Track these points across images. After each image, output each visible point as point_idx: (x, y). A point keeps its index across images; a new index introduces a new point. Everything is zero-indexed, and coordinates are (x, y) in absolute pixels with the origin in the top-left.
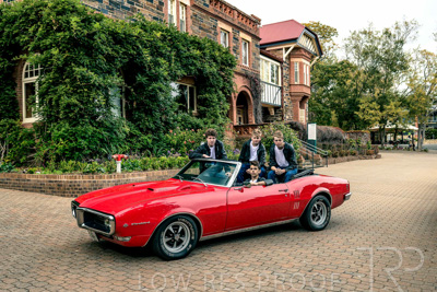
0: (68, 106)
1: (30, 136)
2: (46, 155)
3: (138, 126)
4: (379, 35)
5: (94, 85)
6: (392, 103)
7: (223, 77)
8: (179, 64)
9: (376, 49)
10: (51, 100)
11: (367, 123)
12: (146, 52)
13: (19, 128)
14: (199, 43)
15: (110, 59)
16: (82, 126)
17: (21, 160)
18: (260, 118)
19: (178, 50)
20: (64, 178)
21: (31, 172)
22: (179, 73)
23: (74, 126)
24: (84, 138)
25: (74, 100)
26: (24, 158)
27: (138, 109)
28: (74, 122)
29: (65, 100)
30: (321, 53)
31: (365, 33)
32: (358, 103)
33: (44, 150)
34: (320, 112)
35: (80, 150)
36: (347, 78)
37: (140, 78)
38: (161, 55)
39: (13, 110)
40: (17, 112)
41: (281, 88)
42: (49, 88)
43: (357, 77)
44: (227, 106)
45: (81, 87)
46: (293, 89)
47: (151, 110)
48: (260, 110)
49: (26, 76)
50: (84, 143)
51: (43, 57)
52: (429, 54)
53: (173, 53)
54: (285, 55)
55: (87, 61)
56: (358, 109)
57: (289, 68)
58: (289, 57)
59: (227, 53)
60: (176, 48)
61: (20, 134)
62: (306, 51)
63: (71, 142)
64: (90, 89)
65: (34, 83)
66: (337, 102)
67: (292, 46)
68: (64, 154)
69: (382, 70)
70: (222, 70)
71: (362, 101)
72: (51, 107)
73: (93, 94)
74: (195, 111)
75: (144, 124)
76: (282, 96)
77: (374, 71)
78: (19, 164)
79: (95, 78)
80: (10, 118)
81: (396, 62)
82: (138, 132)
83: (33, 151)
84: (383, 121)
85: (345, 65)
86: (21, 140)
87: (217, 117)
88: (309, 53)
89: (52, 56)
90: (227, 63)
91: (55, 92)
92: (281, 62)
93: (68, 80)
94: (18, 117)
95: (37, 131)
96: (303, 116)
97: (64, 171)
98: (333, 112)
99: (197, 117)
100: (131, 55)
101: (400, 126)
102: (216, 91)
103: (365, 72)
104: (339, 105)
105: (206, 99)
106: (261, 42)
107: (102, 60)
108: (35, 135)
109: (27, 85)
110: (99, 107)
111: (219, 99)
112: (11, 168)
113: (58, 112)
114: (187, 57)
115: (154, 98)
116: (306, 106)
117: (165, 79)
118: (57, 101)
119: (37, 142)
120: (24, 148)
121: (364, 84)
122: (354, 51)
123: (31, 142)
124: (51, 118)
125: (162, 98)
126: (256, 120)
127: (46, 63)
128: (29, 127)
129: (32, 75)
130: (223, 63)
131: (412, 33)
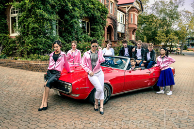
0: (33, 28)
1: (14, 42)
2: (22, 51)
3: (65, 39)
4: (167, 3)
5: (46, 19)
6: (172, 34)
7: (102, 18)
8: (84, 11)
9: (166, 9)
10: (25, 25)
11: (160, 42)
12: (69, 4)
13: (8, 38)
14: (93, 2)
15: (53, 7)
16: (40, 38)
17: (10, 53)
18: (117, 38)
19: (84, 4)
20: (32, 63)
21: (16, 59)
22: (84, 15)
23: (36, 38)
24: (40, 44)
25: (36, 25)
26: (11, 52)
27: (65, 31)
28: (36, 36)
29: (32, 25)
30: (143, 10)
31: (161, 2)
32: (157, 33)
33: (21, 49)
34: (140, 37)
35: (39, 50)
36: (153, 22)
37: (67, 17)
38: (76, 6)
39: (5, 30)
40: (7, 30)
41: (125, 25)
42: (23, 19)
43: (157, 21)
44: (103, 32)
45: (40, 19)
46: (130, 26)
47: (70, 32)
48: (116, 34)
49: (12, 13)
50: (41, 46)
51: (21, 4)
52: (189, 12)
53: (81, 6)
54: (127, 10)
55: (42, 7)
56: (156, 36)
57: (129, 16)
58: (129, 11)
59: (104, 7)
60: (83, 3)
61: (9, 41)
62: (136, 9)
63: (35, 45)
64: (43, 21)
65: (15, 17)
66: (147, 32)
67: (131, 6)
68: (31, 51)
69: (168, 19)
70: (102, 15)
71: (158, 32)
72: (25, 28)
73: (45, 23)
74: (89, 34)
75: (67, 38)
76: (125, 28)
77: (164, 19)
78: (9, 55)
79: (46, 15)
80: (4, 33)
81: (174, 16)
82: (65, 42)
83: (16, 49)
84: (167, 41)
85: (152, 16)
86: (10, 44)
87: (99, 36)
88: (138, 10)
89: (25, 4)
90: (104, 12)
91: (27, 21)
92: (125, 13)
93: (33, 16)
94: (8, 33)
95: (18, 40)
96: (133, 38)
97: (32, 59)
98: (145, 37)
99: (91, 36)
100: (63, 5)
101: (173, 44)
102: (99, 25)
103: (160, 19)
104: (148, 34)
105: (95, 28)
106: (118, 3)
107: (49, 6)
108: (17, 42)
109: (12, 18)
110: (47, 30)
111: (100, 28)
112: (5, 57)
113: (28, 31)
114: (87, 8)
115: (72, 26)
116: (135, 33)
117: (78, 18)
118: (28, 26)
119: (18, 45)
120: (11, 48)
121: (160, 25)
122: (156, 10)
123: (15, 45)
124: (25, 34)
125: (76, 27)
126: (115, 39)
127: (22, 7)
128: (13, 38)
129: (14, 13)
130: (102, 12)
131: (182, 3)
